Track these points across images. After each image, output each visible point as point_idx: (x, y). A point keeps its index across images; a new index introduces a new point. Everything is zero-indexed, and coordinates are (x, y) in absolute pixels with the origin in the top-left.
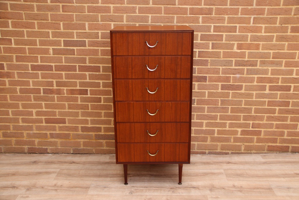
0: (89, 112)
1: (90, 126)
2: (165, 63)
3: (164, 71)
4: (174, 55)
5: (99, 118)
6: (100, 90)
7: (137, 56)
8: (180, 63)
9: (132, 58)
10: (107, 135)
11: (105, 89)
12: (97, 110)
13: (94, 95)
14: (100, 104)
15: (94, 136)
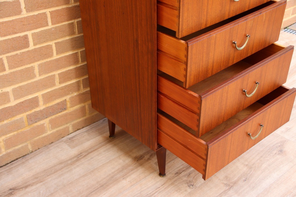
0: (6, 75)
1: (13, 103)
5: (30, 81)
6: (22, 18)
10: (51, 106)
11: (31, 14)
12: (24, 65)
13: (10, 34)
14: (28, 51)
15: (25, 119)
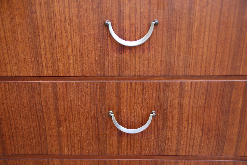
2: (181, 105)
3: (176, 133)
4: (218, 77)
7: (75, 78)
8: (240, 106)
9: (54, 85)
